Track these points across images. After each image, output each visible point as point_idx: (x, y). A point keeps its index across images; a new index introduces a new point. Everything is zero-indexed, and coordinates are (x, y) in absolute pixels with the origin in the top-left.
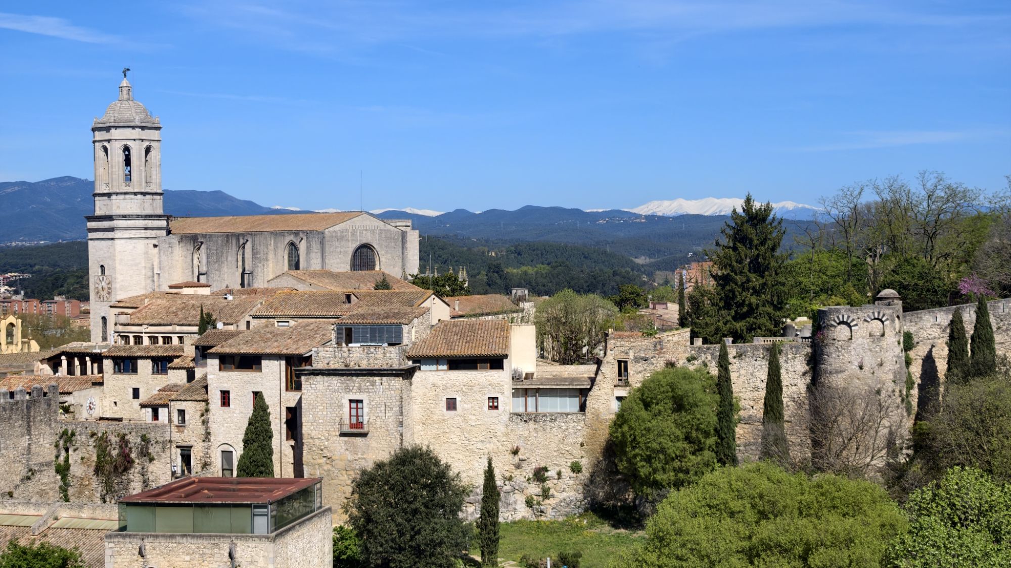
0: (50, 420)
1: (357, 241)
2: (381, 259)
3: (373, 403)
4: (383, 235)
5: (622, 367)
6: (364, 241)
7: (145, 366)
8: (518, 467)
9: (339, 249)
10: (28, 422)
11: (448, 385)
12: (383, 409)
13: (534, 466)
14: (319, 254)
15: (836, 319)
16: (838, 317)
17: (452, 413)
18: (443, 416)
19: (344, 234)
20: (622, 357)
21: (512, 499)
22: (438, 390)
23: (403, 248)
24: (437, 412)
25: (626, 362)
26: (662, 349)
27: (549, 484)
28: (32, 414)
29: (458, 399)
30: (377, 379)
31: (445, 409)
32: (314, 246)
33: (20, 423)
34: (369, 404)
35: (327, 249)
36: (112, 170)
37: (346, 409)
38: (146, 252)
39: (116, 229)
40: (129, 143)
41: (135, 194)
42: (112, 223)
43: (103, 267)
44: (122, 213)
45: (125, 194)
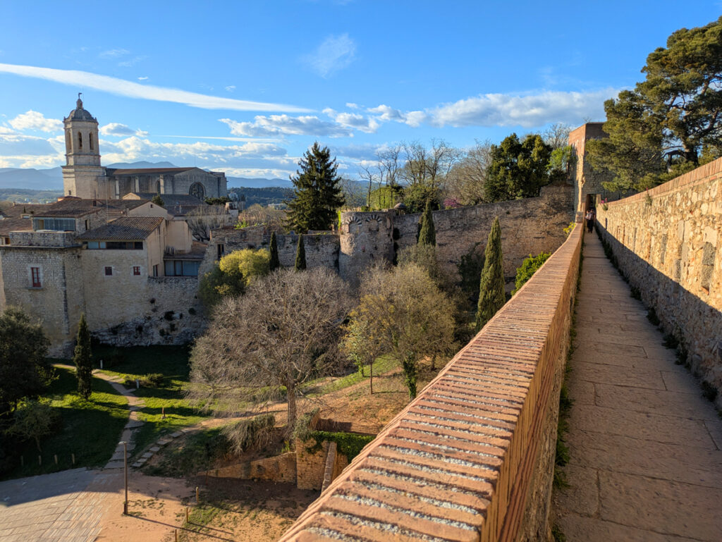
1: (193, 181)
2: (206, 190)
3: (46, 271)
4: (207, 179)
5: (221, 248)
6: (197, 181)
8: (154, 310)
9: (183, 185)
11: (106, 258)
12: (52, 274)
13: (165, 311)
16: (350, 218)
17: (108, 277)
18: (103, 278)
19: (185, 177)
20: (220, 242)
21: (150, 331)
22: (99, 262)
23: (218, 186)
24: (99, 276)
25: (223, 245)
26: (245, 237)
27: (174, 322)
29: (113, 268)
30: (47, 254)
31: (104, 274)
32: (168, 182)
34: (43, 271)
35: (176, 184)
36: (72, 143)
37: (30, 274)
38: (91, 184)
39: (75, 172)
40: (81, 130)
41: (85, 155)
42: (73, 170)
43: (70, 191)
44: (78, 164)
45: (80, 155)
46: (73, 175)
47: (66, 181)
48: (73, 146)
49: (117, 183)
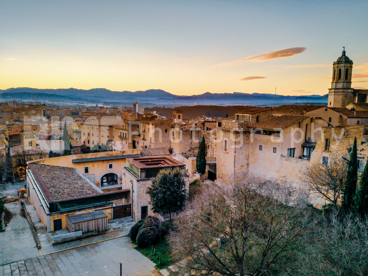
0: (199, 136)
3: (229, 143)
5: (328, 142)
11: (260, 140)
17: (260, 151)
18: (257, 152)
20: (328, 137)
22: (257, 141)
24: (256, 150)
29: (263, 146)
30: (230, 134)
36: (336, 76)
37: (224, 144)
38: (342, 99)
39: (334, 92)
40: (341, 68)
41: (341, 82)
42: (334, 90)
43: (331, 103)
44: (337, 87)
45: (338, 82)
46: (333, 94)
47: (330, 97)
48: (336, 78)
49: (357, 97)
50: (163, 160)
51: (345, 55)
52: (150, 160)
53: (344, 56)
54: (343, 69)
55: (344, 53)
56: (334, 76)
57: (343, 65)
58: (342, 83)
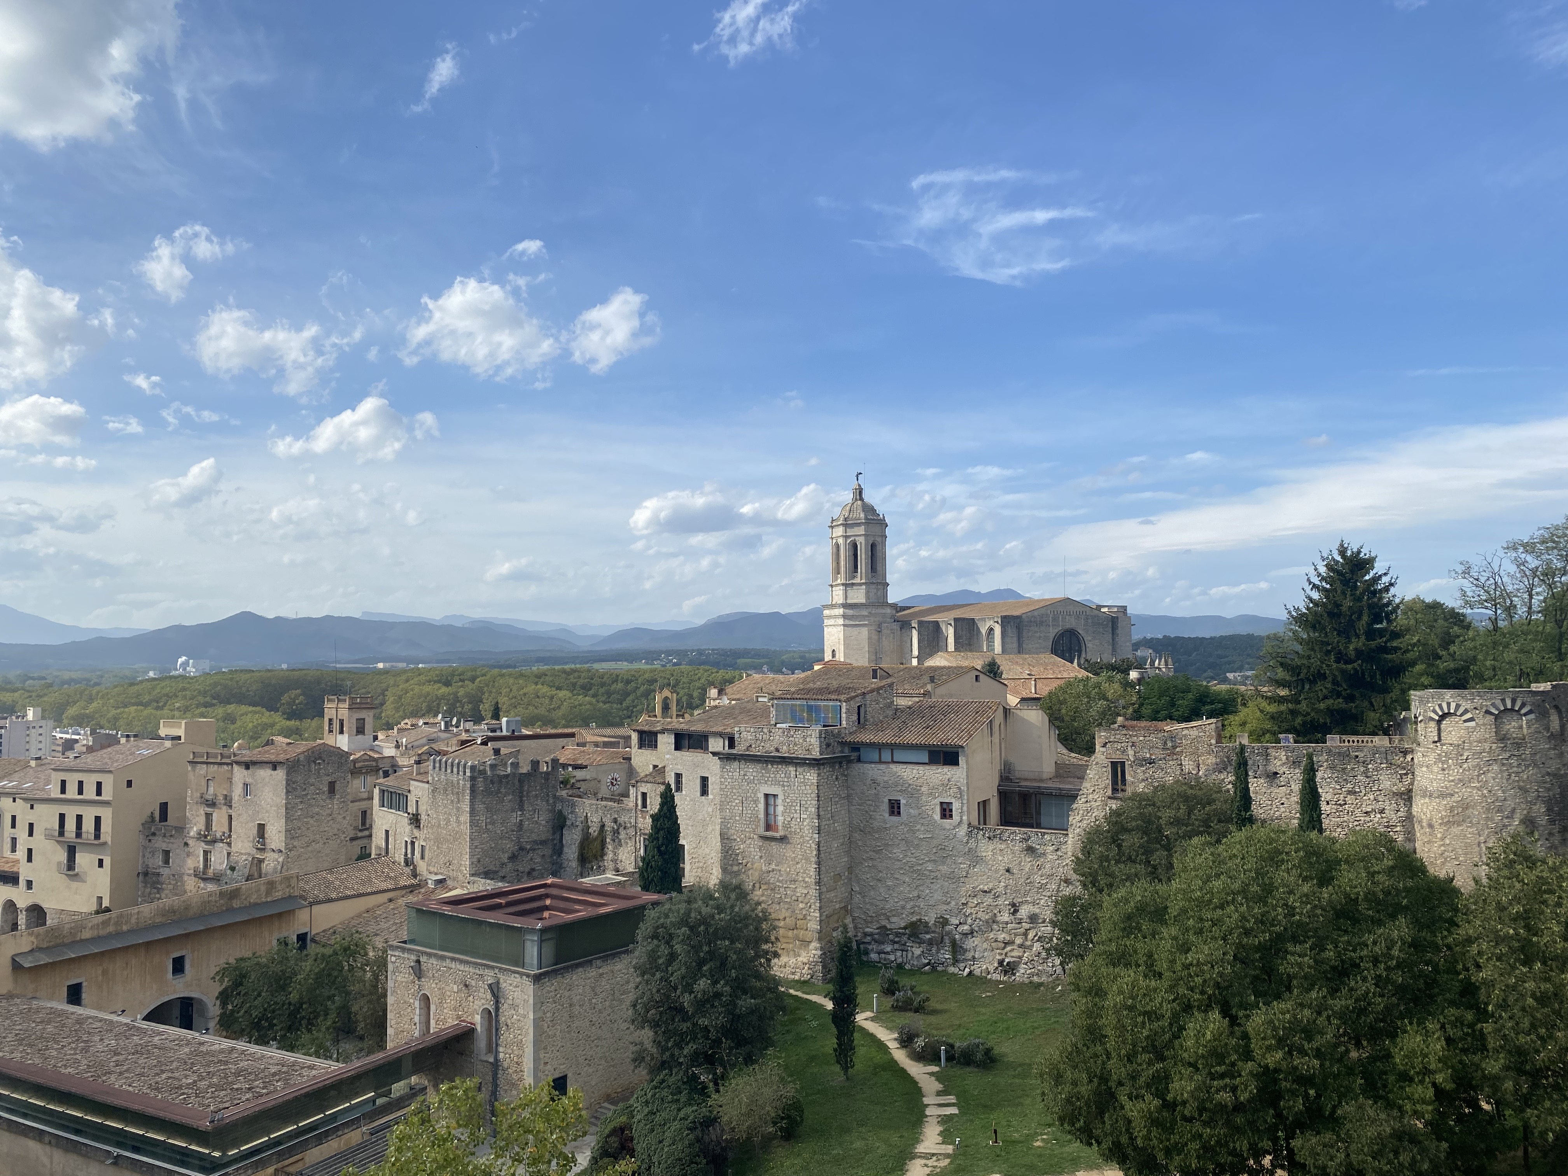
0: (548, 795)
1: (1058, 626)
2: (1088, 645)
3: (788, 800)
4: (1090, 621)
5: (1118, 770)
6: (1068, 626)
7: (666, 741)
9: (1038, 635)
10: (521, 797)
11: (890, 782)
12: (798, 808)
14: (1015, 639)
15: (1437, 708)
16: (1440, 706)
17: (895, 819)
18: (885, 822)
19: (1044, 619)
20: (1117, 757)
22: (878, 788)
23: (1113, 634)
24: (878, 817)
25: (1123, 765)
26: (1174, 747)
28: (526, 788)
29: (903, 802)
30: (792, 769)
31: (887, 815)
32: (1010, 631)
33: (510, 797)
34: (784, 800)
35: (1024, 634)
36: (842, 563)
37: (761, 806)
38: (869, 638)
39: (844, 616)
40: (857, 538)
41: (860, 584)
42: (841, 611)
43: (834, 651)
44: (849, 601)
45: (853, 584)
46: (841, 621)
47: (829, 633)
48: (842, 569)
49: (915, 634)
50: (547, 896)
51: (861, 499)
52: (502, 901)
53: (859, 502)
54: (861, 541)
55: (859, 493)
56: (835, 564)
57: (861, 530)
58: (864, 587)
